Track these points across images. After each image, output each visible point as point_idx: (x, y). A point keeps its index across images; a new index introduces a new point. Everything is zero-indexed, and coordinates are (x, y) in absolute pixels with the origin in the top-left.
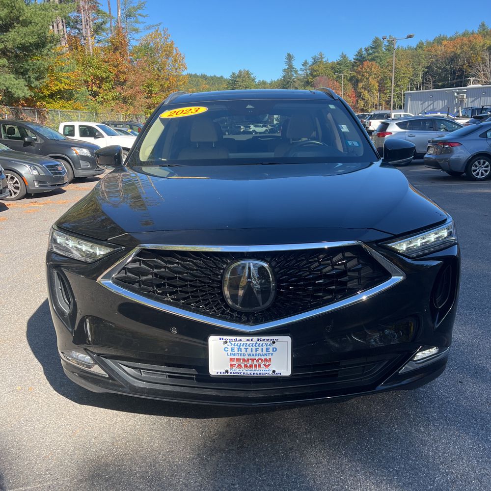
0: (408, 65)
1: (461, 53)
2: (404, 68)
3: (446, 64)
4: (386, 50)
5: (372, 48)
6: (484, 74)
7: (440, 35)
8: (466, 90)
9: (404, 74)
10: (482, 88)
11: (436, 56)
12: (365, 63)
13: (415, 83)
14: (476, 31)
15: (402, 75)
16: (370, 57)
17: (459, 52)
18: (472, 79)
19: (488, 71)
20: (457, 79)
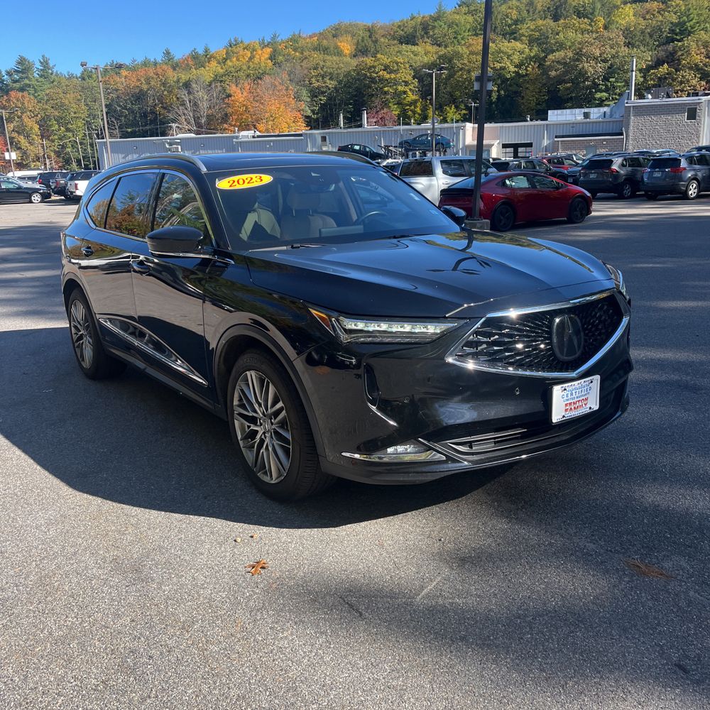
0: (78, 100)
1: (148, 90)
2: (74, 105)
3: (133, 104)
4: (41, 76)
5: (16, 71)
6: (186, 120)
7: (113, 61)
8: (179, 141)
9: (75, 113)
10: (196, 138)
11: (117, 90)
12: (13, 94)
13: (94, 127)
14: (159, 60)
15: (73, 115)
16: (17, 85)
17: (145, 87)
18: (174, 125)
19: (190, 115)
20: (150, 124)
